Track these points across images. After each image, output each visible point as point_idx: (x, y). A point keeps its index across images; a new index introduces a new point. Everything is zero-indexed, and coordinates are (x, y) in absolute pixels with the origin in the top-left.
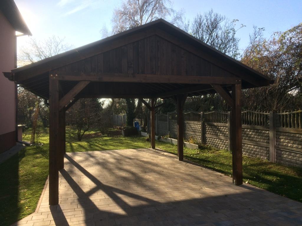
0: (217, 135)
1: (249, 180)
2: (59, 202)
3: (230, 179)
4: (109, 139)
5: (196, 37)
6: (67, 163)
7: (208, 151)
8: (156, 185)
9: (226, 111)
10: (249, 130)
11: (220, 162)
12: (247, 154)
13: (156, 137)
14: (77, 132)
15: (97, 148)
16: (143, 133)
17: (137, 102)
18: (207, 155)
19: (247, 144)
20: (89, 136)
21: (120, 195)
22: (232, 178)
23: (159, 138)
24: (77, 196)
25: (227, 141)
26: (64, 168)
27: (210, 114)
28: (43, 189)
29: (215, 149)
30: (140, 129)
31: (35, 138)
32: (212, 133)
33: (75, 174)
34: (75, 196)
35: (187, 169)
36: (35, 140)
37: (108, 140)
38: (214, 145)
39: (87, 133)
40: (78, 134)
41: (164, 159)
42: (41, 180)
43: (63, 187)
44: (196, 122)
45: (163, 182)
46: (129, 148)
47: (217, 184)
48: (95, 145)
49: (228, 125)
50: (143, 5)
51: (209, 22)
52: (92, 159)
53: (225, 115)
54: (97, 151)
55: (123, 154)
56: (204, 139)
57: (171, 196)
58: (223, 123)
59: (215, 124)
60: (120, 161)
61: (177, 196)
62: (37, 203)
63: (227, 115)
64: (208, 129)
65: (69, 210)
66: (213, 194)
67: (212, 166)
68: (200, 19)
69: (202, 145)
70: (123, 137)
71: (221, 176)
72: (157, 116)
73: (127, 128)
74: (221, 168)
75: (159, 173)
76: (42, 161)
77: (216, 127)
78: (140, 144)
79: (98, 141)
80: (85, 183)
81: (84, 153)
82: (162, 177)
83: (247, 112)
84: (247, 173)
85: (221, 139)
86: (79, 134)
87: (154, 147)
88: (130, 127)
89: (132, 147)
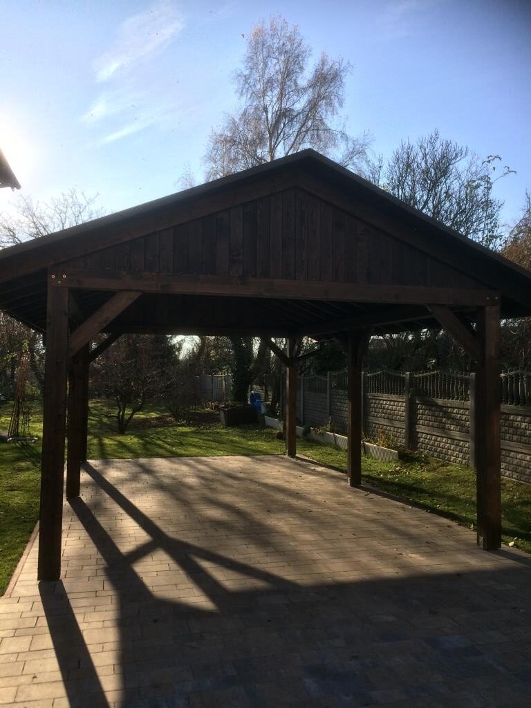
0: (444, 428)
1: (518, 539)
2: (62, 573)
3: (470, 535)
4: (189, 430)
5: (397, 196)
6: (87, 484)
7: (422, 467)
8: (292, 543)
9: (466, 370)
10: (519, 419)
11: (449, 493)
12: (515, 476)
13: (300, 429)
14: (116, 413)
15: (160, 451)
16: (269, 420)
17: (256, 344)
18: (419, 476)
19: (514, 452)
20: (145, 424)
21: (206, 564)
22: (476, 533)
23: (307, 432)
24: (103, 562)
25: (468, 444)
26: (81, 495)
27: (426, 377)
28: (27, 542)
29: (438, 462)
30: (263, 410)
31: (20, 426)
32: (431, 423)
33: (106, 509)
34: (99, 562)
35: (370, 506)
36: (20, 428)
37: (187, 432)
38: (435, 451)
39: (140, 416)
40: (118, 417)
41: (314, 482)
42: (25, 522)
43: (74, 539)
44: (394, 397)
45: (308, 537)
46: (235, 453)
47: (438, 546)
48: (156, 444)
49: (470, 403)
50: (278, 122)
51: (430, 161)
52: (145, 477)
53: (462, 379)
54: (160, 459)
55: (220, 468)
56: (412, 436)
57: (325, 571)
58: (457, 399)
59: (440, 401)
60: (211, 483)
61: (341, 571)
62: (10, 575)
63: (467, 382)
64: (423, 414)
65: (84, 595)
66: (426, 570)
67: (428, 502)
68: (408, 153)
69: (408, 451)
70: (222, 427)
71: (449, 526)
72: (302, 380)
73: (231, 406)
74: (450, 508)
75: (303, 514)
76: (31, 477)
77: (440, 408)
78: (262, 445)
79: (164, 434)
80: (127, 532)
81: (129, 462)
82: (307, 523)
83: (517, 375)
84: (512, 523)
85: (454, 437)
86: (120, 419)
87: (292, 453)
88: (239, 405)
89: (243, 452)
